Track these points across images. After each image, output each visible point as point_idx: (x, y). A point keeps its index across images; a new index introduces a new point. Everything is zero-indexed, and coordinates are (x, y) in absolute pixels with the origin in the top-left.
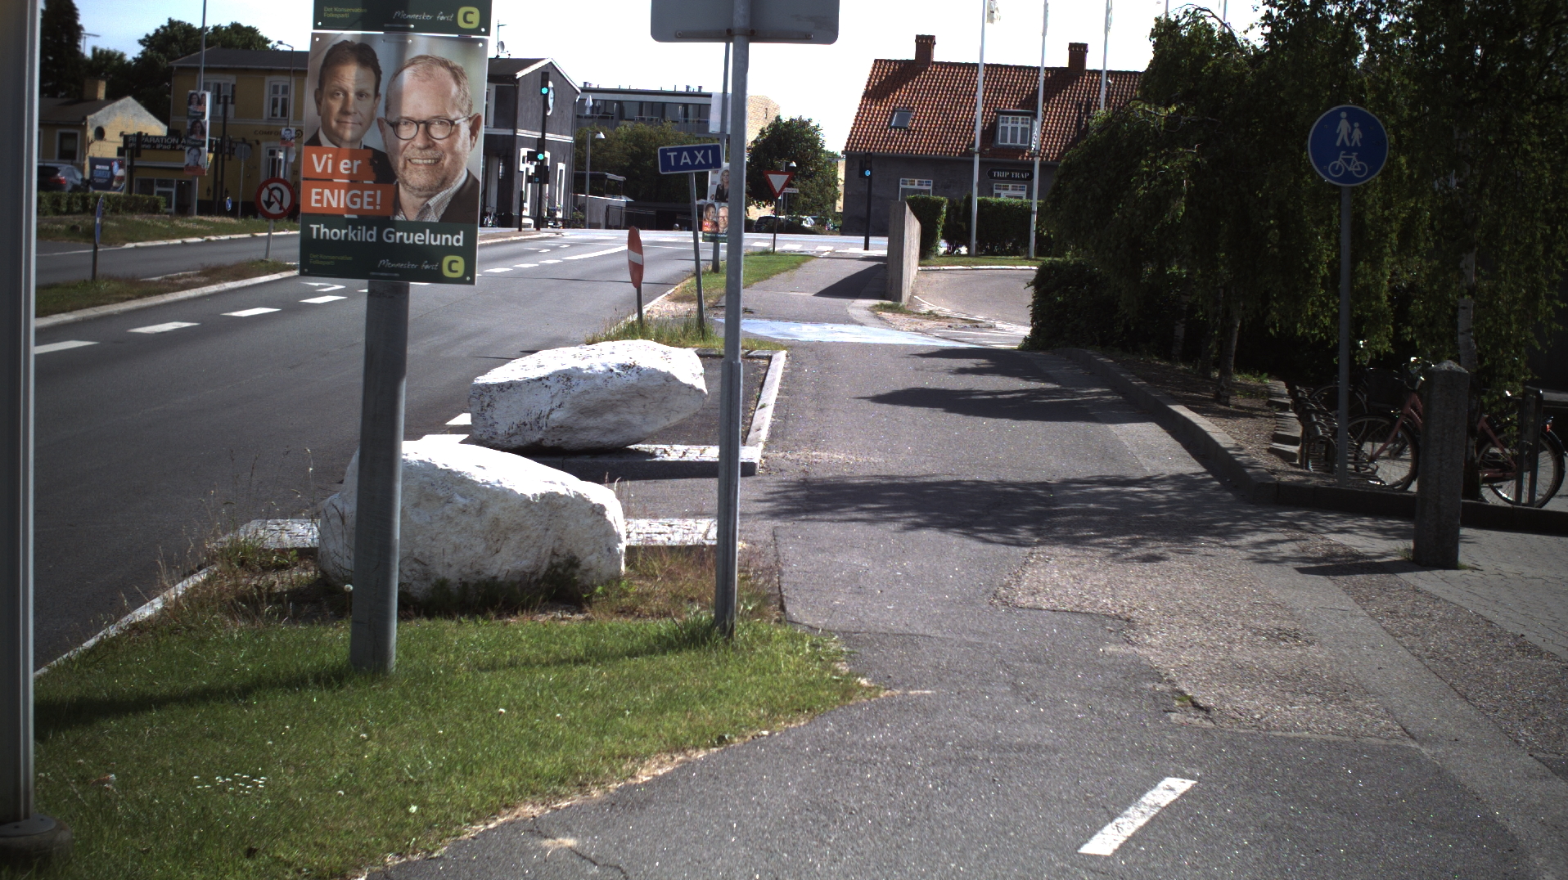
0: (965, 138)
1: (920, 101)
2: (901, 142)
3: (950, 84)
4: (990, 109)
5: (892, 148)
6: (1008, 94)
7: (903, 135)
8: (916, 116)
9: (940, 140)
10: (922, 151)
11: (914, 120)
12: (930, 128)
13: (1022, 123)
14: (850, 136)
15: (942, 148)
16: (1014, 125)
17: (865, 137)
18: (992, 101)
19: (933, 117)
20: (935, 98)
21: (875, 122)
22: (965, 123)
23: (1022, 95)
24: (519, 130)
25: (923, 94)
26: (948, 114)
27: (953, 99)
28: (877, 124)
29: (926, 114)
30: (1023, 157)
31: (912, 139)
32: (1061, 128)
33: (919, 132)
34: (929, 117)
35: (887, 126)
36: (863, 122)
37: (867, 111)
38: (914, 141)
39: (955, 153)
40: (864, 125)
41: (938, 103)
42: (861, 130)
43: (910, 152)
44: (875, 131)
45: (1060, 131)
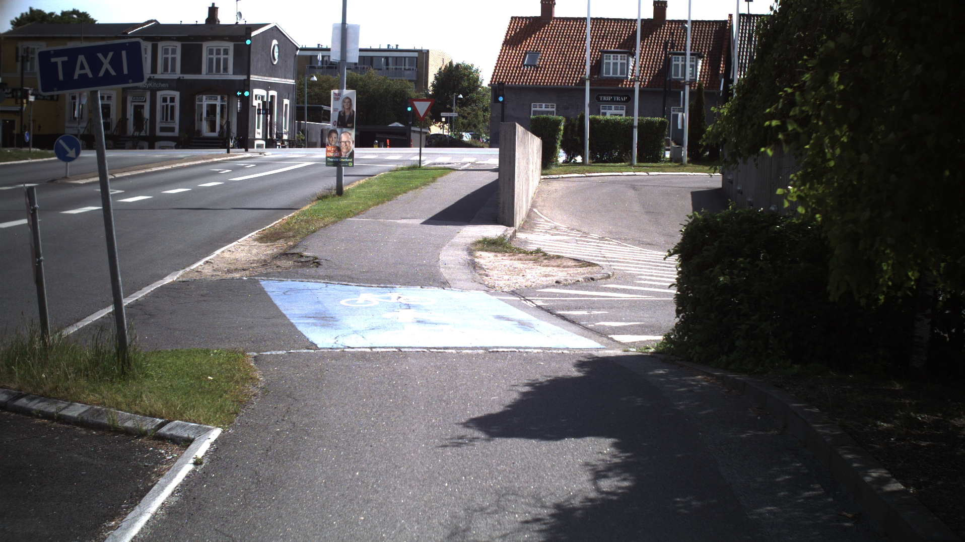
0: (579, 72)
1: (545, 47)
2: (532, 77)
3: (567, 33)
4: (596, 50)
5: (524, 81)
6: (610, 39)
7: (533, 71)
8: (542, 56)
9: (560, 75)
10: (547, 83)
11: (541, 60)
12: (553, 65)
13: (621, 59)
14: (494, 73)
15: (562, 80)
16: (615, 61)
17: (505, 73)
18: (597, 44)
19: (555, 57)
20: (556, 44)
21: (512, 62)
22: (579, 60)
23: (620, 40)
24: (251, 76)
25: (547, 41)
26: (566, 55)
27: (570, 44)
28: (514, 63)
29: (549, 55)
30: (622, 85)
31: (539, 74)
32: (649, 62)
33: (545, 69)
34: (552, 57)
35: (521, 65)
36: (503, 62)
37: (506, 54)
38: (541, 75)
39: (572, 83)
40: (504, 64)
41: (559, 47)
42: (501, 68)
43: (538, 83)
44: (512, 68)
45: (649, 65)
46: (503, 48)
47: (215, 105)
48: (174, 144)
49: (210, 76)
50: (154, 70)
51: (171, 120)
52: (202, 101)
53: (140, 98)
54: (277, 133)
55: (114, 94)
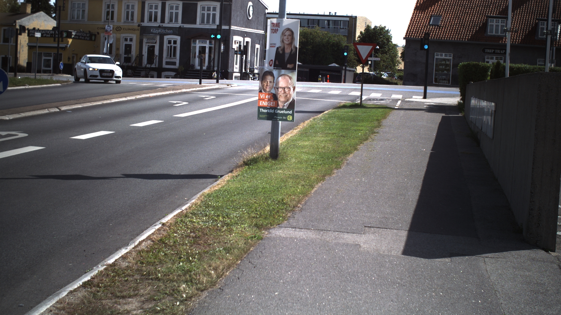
0: (470, 31)
1: (445, 12)
2: (436, 33)
4: (482, 16)
6: (492, 8)
7: (437, 29)
8: (443, 19)
9: (457, 32)
10: (447, 38)
11: (442, 21)
12: (451, 26)
13: (501, 23)
14: (408, 29)
15: (458, 36)
16: (497, 24)
17: (416, 30)
18: (483, 12)
19: (453, 20)
20: (453, 10)
21: (421, 22)
22: (470, 23)
23: (500, 8)
24: (232, 27)
25: (446, 8)
26: (461, 18)
27: (463, 10)
28: (422, 23)
29: (448, 18)
30: (502, 42)
31: (441, 31)
32: (522, 26)
33: (445, 27)
34: (450, 20)
35: (428, 24)
36: (415, 22)
37: (417, 16)
38: (442, 32)
39: (465, 39)
40: (415, 24)
41: (455, 12)
42: (413, 26)
43: (440, 38)
44: (421, 27)
45: (521, 27)
46: (414, 12)
47: (205, 47)
48: (173, 74)
49: (202, 25)
50: (163, 21)
51: (173, 56)
52: (196, 44)
53: (152, 40)
54: (250, 69)
55: (135, 37)
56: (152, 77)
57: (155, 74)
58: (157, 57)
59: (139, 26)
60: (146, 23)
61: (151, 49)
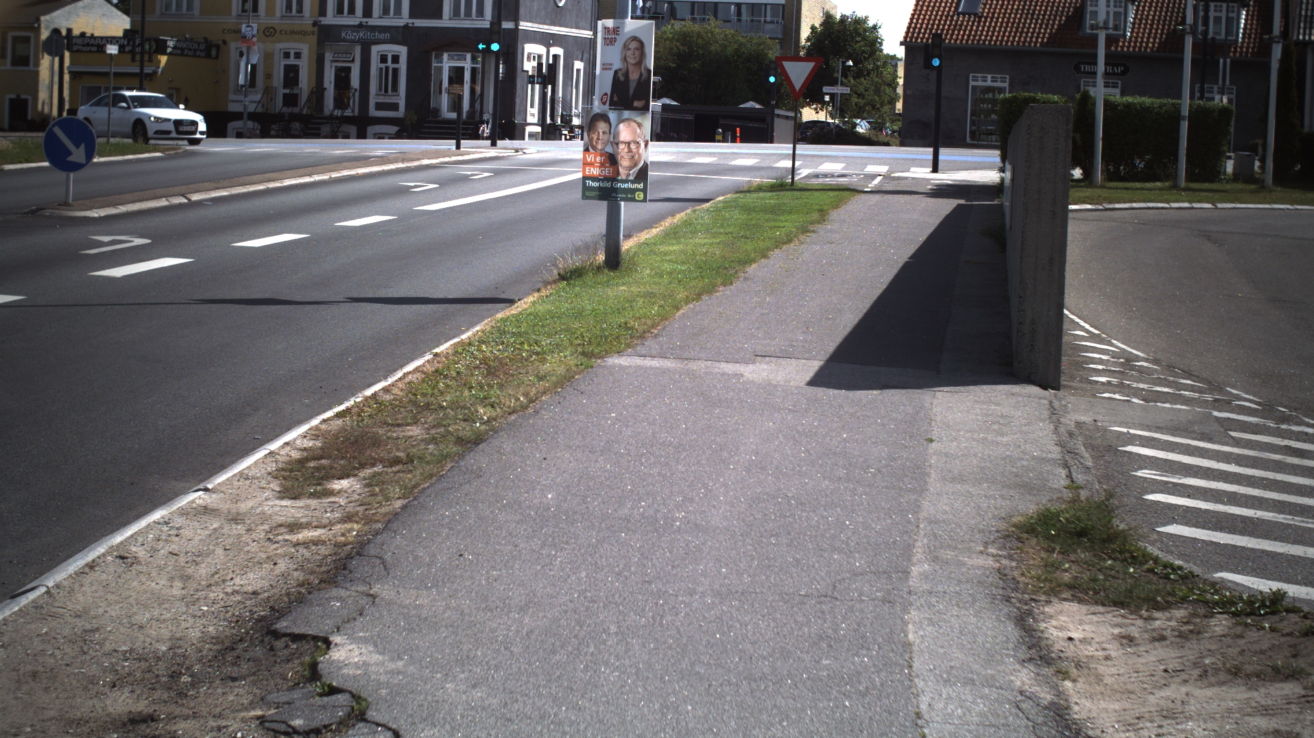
0: (1047, 25)
2: (971, 31)
5: (959, 38)
7: (973, 22)
9: (1017, 28)
10: (995, 42)
11: (986, 5)
12: (1004, 14)
14: (910, 24)
15: (1020, 38)
17: (927, 25)
19: (1008, 1)
21: (939, 7)
22: (1046, 7)
24: (522, 23)
28: (942, 9)
30: (1116, 48)
31: (983, 27)
32: (1160, 12)
33: (992, 19)
34: (1004, 1)
35: (954, 12)
36: (925, 8)
38: (986, 29)
39: (1036, 43)
40: (926, 11)
42: (922, 17)
43: (981, 42)
44: (938, 17)
45: (1160, 17)
47: (463, 68)
48: (394, 129)
49: (457, 21)
50: (368, 12)
51: (392, 91)
52: (441, 62)
53: (344, 55)
54: (562, 116)
55: (305, 49)
56: (347, 137)
57: (353, 129)
58: (357, 94)
59: (315, 24)
60: (330, 19)
61: (343, 74)
